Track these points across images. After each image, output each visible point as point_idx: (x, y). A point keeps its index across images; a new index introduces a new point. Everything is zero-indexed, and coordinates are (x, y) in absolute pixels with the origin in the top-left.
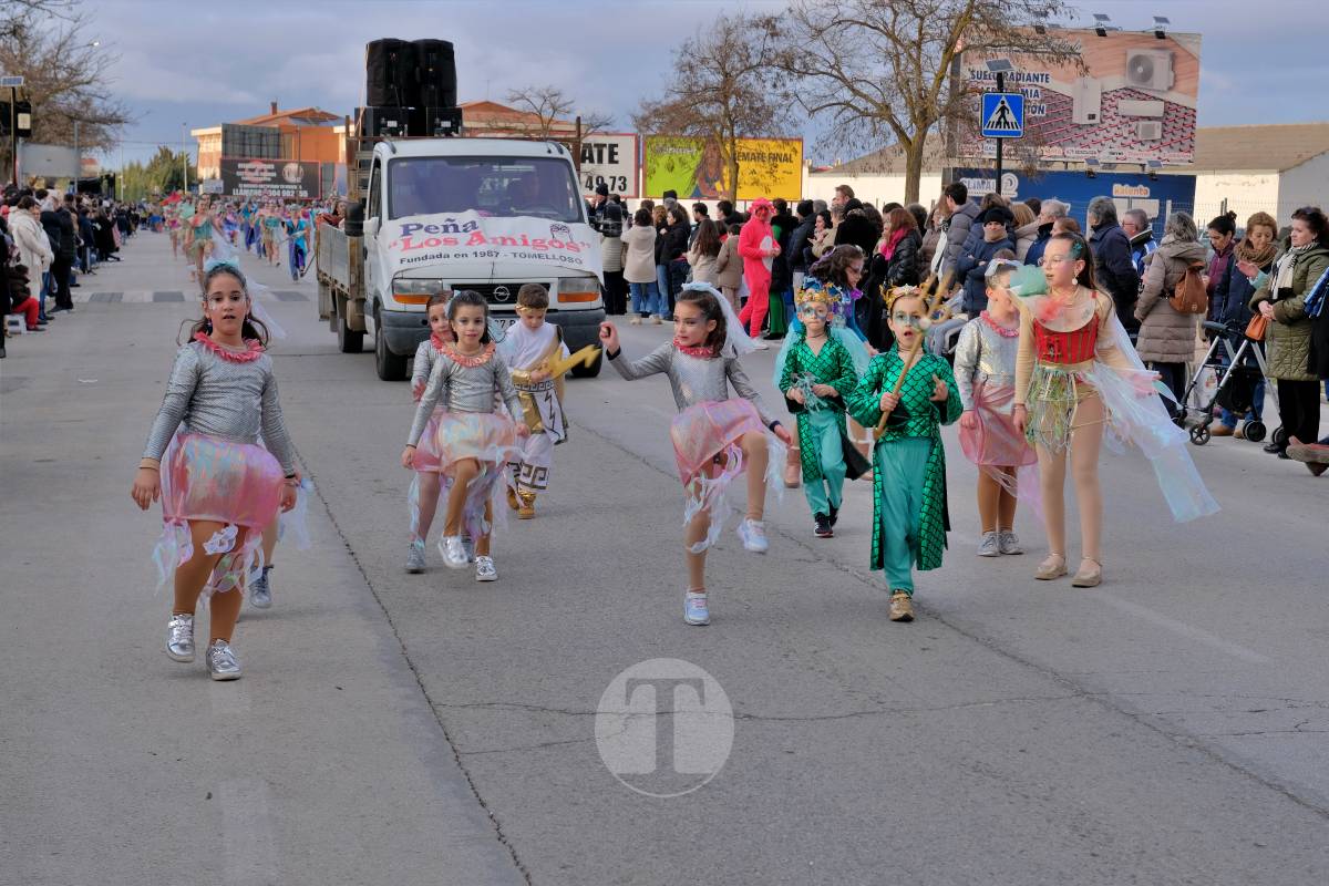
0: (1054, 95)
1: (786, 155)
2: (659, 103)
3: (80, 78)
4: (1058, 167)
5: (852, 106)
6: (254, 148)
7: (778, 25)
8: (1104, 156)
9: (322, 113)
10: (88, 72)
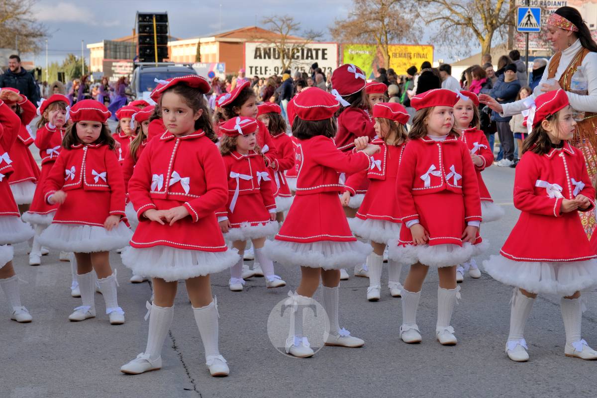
1: (423, 54)
2: (344, 21)
3: (19, 11)
5: (450, 19)
6: (122, 54)
10: (24, 7)
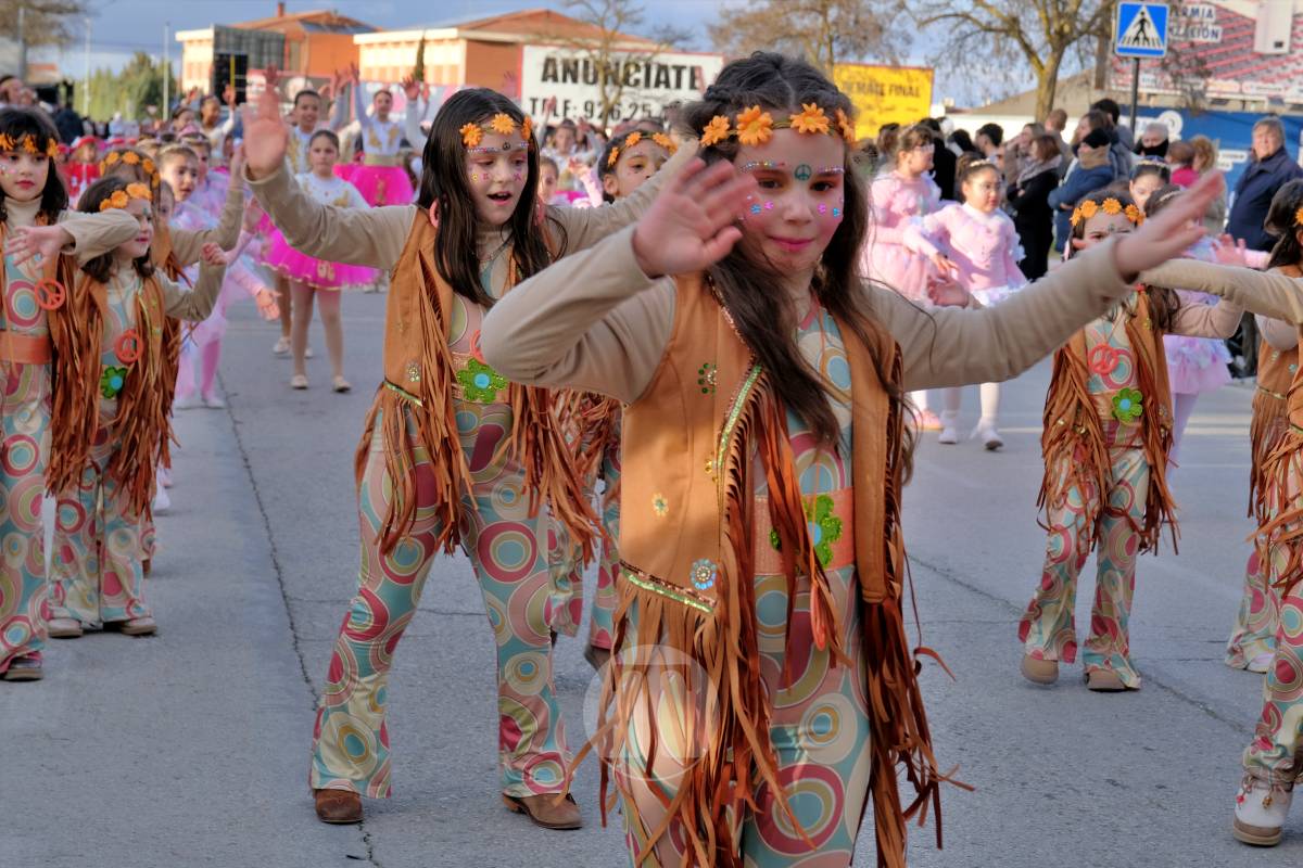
0: (1231, 15)
1: (911, 89)
2: (742, 11)
4: (1233, 107)
8: (1292, 94)
9: (340, 19)
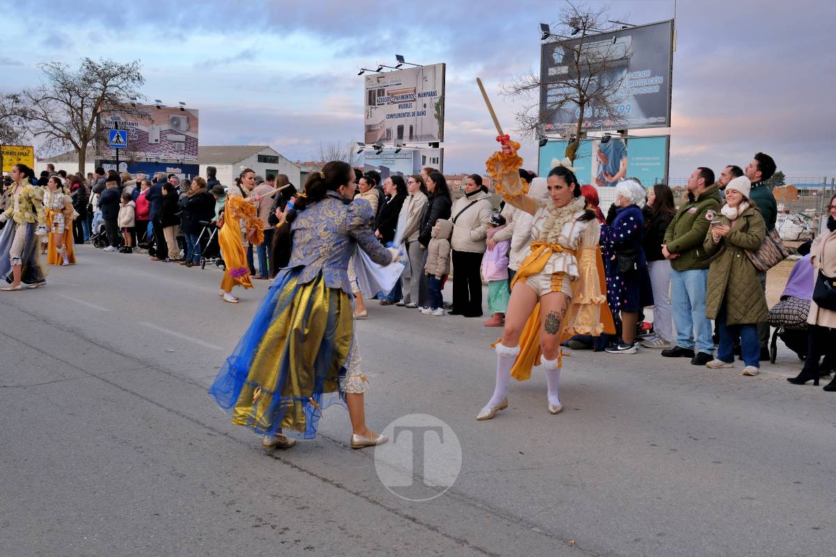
0: (140, 131)
4: (144, 160)
5: (53, 133)
7: (18, 98)
8: (162, 156)
